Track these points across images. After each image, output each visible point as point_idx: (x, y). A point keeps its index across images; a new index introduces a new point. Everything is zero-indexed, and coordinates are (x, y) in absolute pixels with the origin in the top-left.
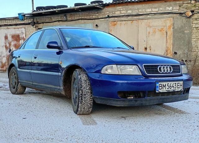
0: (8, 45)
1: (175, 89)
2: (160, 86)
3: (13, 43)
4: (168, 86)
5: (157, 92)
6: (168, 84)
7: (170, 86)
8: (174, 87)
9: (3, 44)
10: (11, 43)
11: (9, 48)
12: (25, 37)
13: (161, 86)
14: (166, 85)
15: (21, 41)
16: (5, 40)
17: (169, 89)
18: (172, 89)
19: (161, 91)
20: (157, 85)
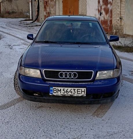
0: (100, 9)
1: (73, 94)
2: (54, 90)
3: (103, 7)
4: (63, 91)
5: (50, 94)
6: (63, 89)
7: (67, 91)
8: (72, 92)
9: (97, 8)
10: (102, 7)
11: (100, 11)
12: (111, 2)
13: (56, 90)
14: (62, 90)
15: (109, 5)
16: (98, 4)
17: (66, 94)
18: (70, 93)
19: (55, 94)
20: (51, 89)
